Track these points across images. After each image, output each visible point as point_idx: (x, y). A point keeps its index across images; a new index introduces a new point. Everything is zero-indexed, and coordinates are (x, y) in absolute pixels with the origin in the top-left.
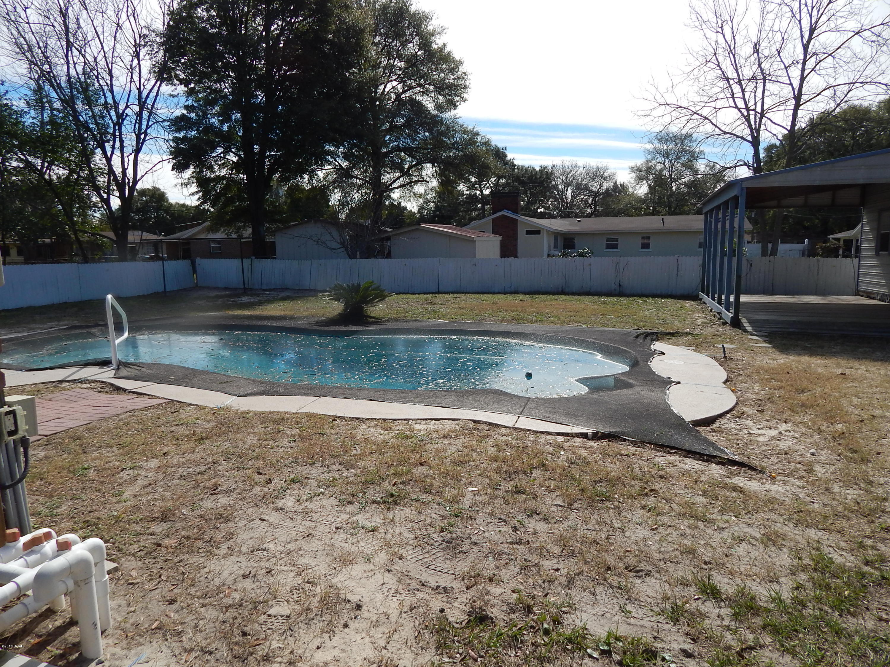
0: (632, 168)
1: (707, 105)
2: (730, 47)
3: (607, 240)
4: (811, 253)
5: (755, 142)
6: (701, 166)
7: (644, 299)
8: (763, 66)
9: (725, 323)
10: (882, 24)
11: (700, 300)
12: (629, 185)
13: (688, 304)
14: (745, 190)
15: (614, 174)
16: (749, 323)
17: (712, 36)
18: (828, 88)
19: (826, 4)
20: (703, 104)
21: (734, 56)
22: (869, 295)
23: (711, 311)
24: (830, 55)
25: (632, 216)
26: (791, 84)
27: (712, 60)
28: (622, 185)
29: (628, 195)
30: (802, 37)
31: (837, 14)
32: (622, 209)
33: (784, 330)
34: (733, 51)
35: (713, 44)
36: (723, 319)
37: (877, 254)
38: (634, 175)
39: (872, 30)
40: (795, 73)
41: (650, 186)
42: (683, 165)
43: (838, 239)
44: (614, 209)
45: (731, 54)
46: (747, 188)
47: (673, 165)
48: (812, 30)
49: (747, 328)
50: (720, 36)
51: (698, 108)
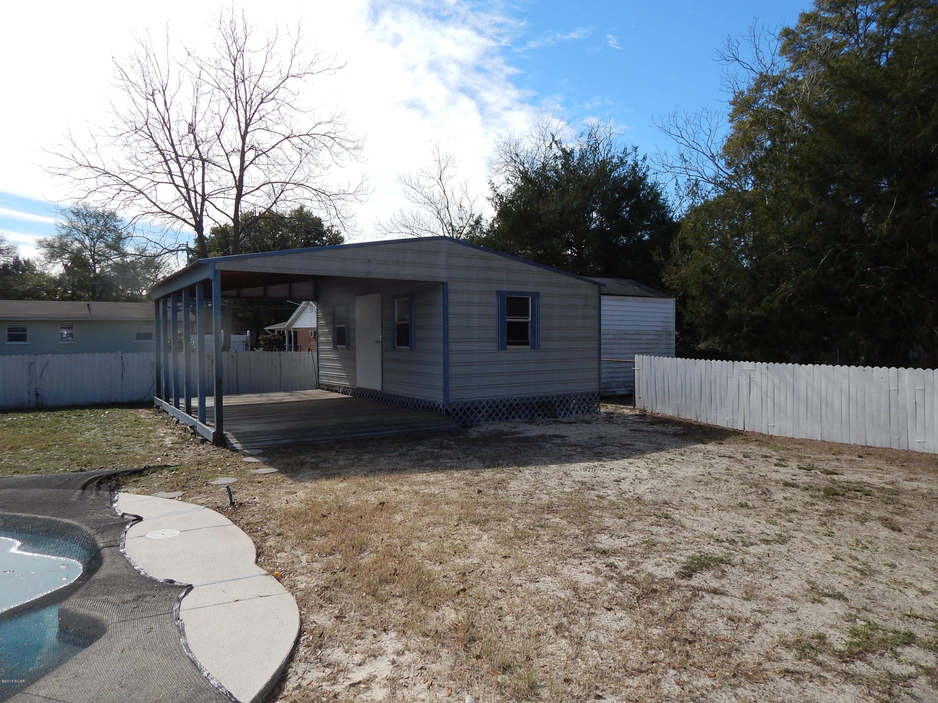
0: (40, 242)
1: (143, 176)
2: (163, 119)
3: (10, 330)
4: (254, 345)
5: (199, 227)
6: (129, 248)
7: (79, 412)
8: (200, 148)
9: (204, 441)
10: (307, 134)
11: (158, 407)
12: (37, 263)
13: (143, 414)
14: (219, 272)
15: (14, 248)
16: (237, 438)
17: (142, 102)
18: (267, 184)
19: (257, 104)
20: (139, 174)
21: (169, 130)
22: (330, 388)
23: (177, 422)
24: (264, 153)
25: (43, 299)
26: (232, 172)
27: (143, 129)
28: (27, 262)
29: (36, 274)
30: (240, 127)
31: (268, 116)
32: (29, 291)
33: (278, 442)
34: (168, 125)
35: (144, 112)
36: (199, 435)
37: (335, 348)
38: (44, 251)
39: (301, 137)
40: (235, 161)
41: (66, 266)
42: (108, 246)
43: (273, 331)
44: (17, 291)
45: (165, 127)
46: (222, 271)
47: (95, 244)
48: (247, 125)
49: (235, 445)
50: (151, 104)
51: (131, 177)
